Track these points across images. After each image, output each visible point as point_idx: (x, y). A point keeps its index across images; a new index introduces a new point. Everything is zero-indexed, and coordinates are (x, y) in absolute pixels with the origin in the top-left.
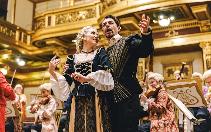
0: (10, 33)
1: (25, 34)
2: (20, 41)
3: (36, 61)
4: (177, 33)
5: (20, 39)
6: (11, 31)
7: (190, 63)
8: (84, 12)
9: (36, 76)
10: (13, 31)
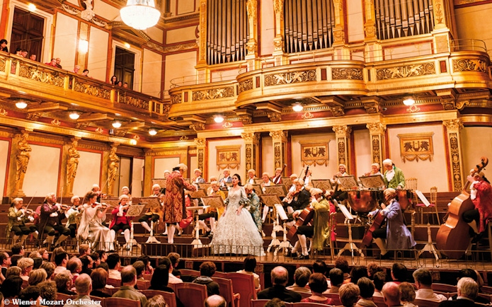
0: (143, 105)
1: (158, 103)
2: (153, 112)
3: (169, 129)
4: (313, 115)
5: (153, 108)
6: (145, 102)
7: (327, 144)
8: (222, 90)
9: (168, 145)
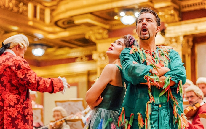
0: (19, 8)
1: (42, 7)
2: (35, 19)
3: (60, 47)
5: (35, 15)
6: (21, 4)
10: (24, 5)
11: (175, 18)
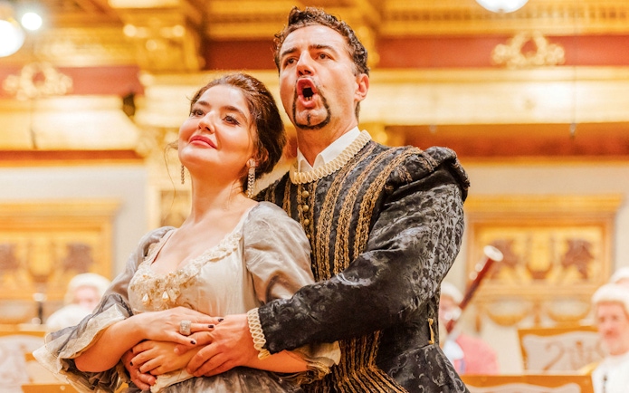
4: (558, 52)
11: (183, 58)
